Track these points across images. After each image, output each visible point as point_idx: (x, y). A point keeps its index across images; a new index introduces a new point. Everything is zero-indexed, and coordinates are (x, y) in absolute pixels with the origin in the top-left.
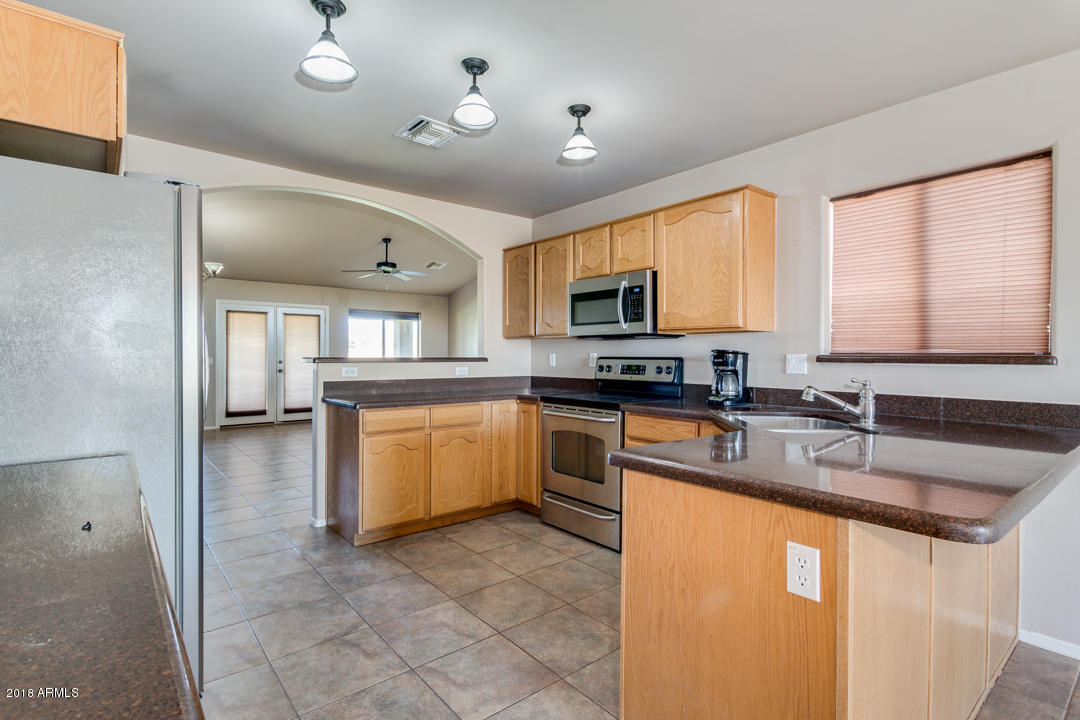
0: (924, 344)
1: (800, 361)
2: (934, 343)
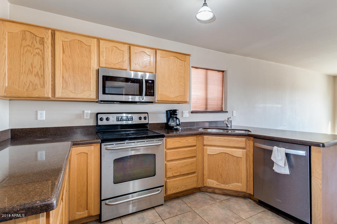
0: (206, 109)
1: (187, 113)
2: (208, 108)
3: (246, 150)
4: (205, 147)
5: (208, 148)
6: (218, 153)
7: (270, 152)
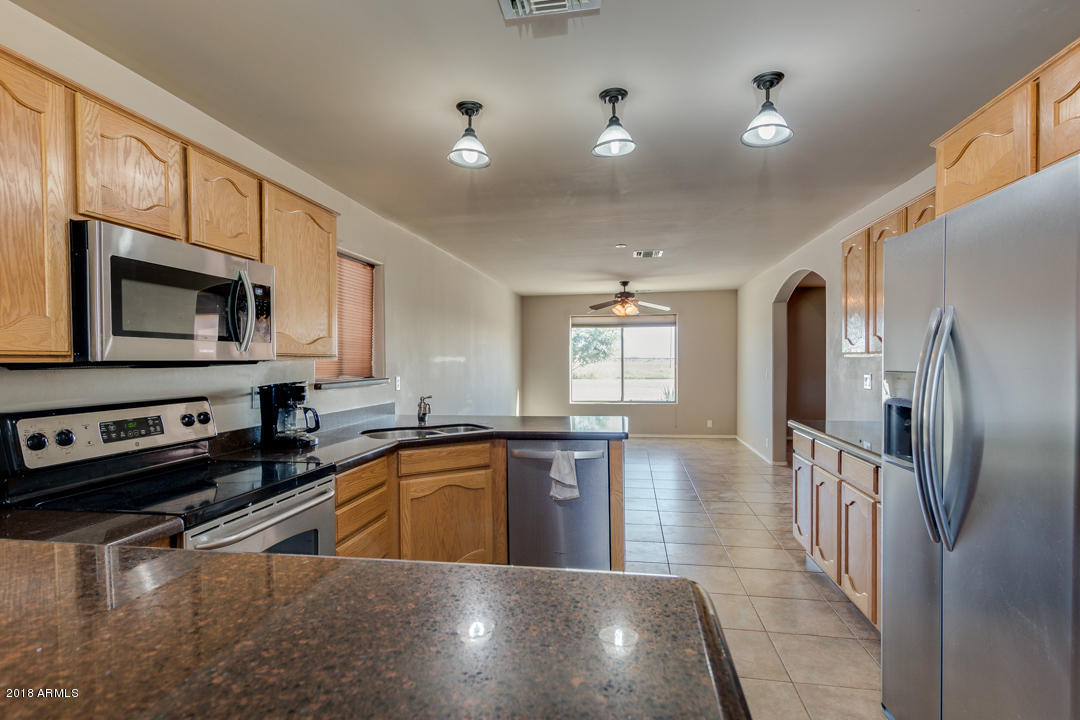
2: (344, 371)
3: (491, 470)
4: (403, 482)
5: (413, 481)
6: (436, 488)
7: (547, 464)
